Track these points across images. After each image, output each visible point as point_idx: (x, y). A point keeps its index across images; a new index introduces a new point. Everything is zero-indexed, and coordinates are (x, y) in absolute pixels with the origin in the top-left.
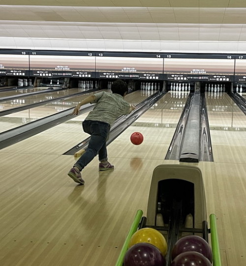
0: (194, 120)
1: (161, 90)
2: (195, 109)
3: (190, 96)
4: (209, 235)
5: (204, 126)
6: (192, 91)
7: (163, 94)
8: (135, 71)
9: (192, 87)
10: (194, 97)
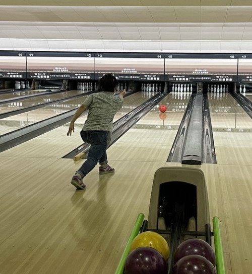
0: (197, 122)
1: (162, 91)
2: (197, 110)
3: (193, 96)
4: (212, 238)
5: (207, 127)
6: (194, 92)
7: (165, 95)
9: (194, 87)
10: (196, 98)
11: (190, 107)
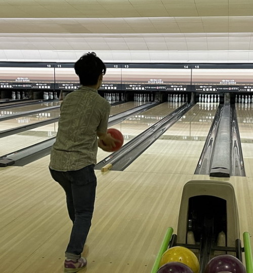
0: (224, 133)
1: (189, 102)
2: (225, 121)
3: (220, 107)
4: (243, 253)
5: (235, 138)
6: (222, 102)
7: (192, 106)
8: (162, 83)
9: (222, 98)
10: (223, 109)
11: (217, 117)
